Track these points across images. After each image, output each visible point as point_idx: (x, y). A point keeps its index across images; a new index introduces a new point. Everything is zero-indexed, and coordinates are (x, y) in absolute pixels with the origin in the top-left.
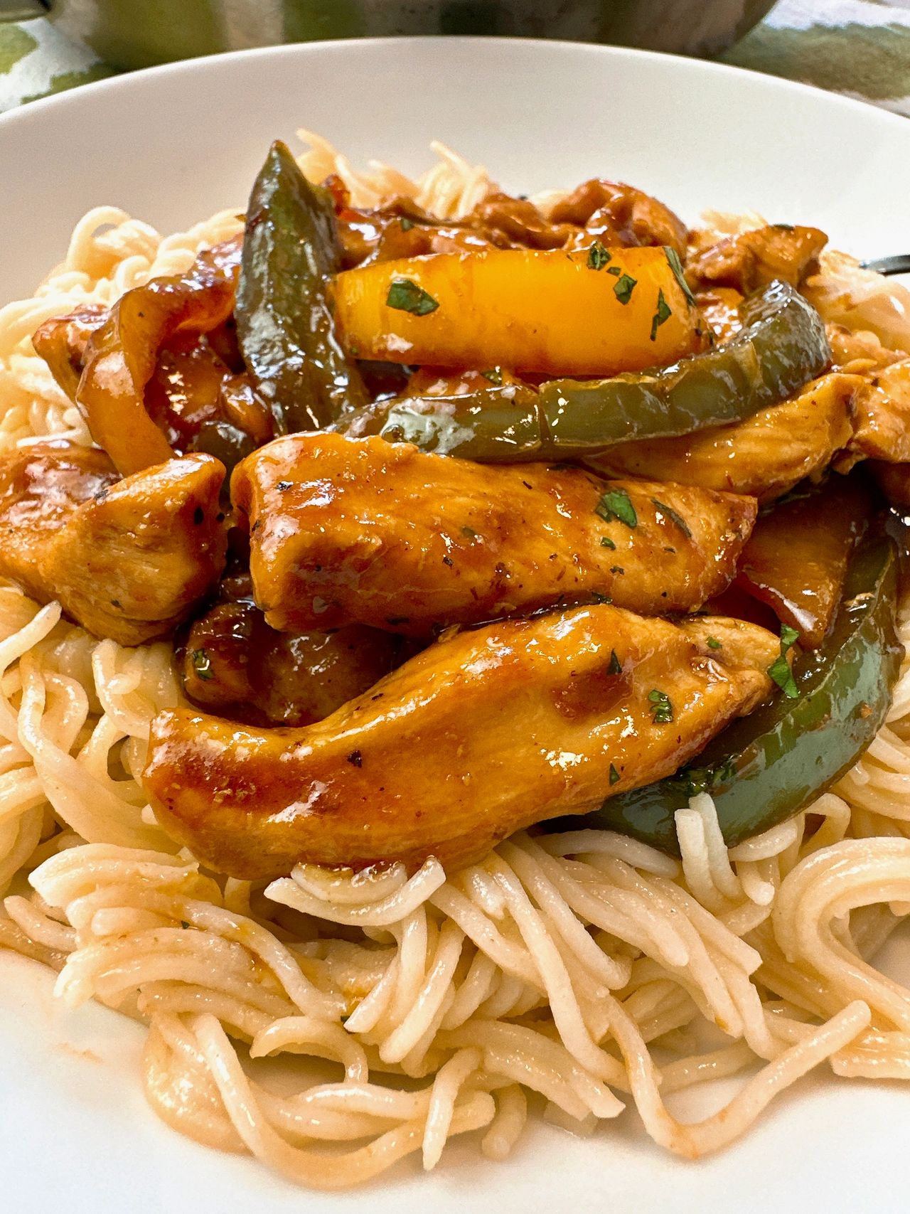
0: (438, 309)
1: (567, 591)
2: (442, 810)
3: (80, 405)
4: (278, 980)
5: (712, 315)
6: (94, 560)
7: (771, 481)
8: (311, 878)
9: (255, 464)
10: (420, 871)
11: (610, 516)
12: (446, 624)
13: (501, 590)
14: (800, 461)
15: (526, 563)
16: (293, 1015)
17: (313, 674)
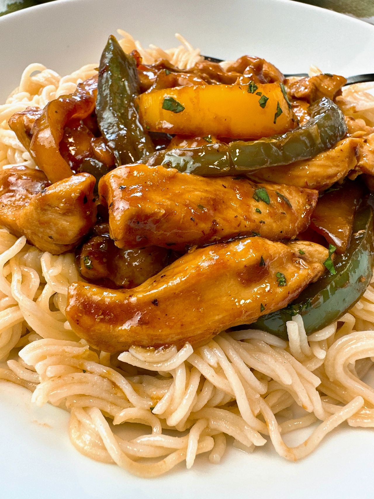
0: (184, 110)
1: (242, 231)
2: (192, 323)
3: (32, 152)
4: (123, 393)
5: (296, 112)
6: (41, 219)
7: (324, 183)
8: (137, 352)
9: (110, 178)
10: (183, 348)
11: (259, 199)
12: (191, 245)
13: (214, 231)
14: (336, 175)
15: (225, 219)
16: (130, 407)
17: (134, 265)
